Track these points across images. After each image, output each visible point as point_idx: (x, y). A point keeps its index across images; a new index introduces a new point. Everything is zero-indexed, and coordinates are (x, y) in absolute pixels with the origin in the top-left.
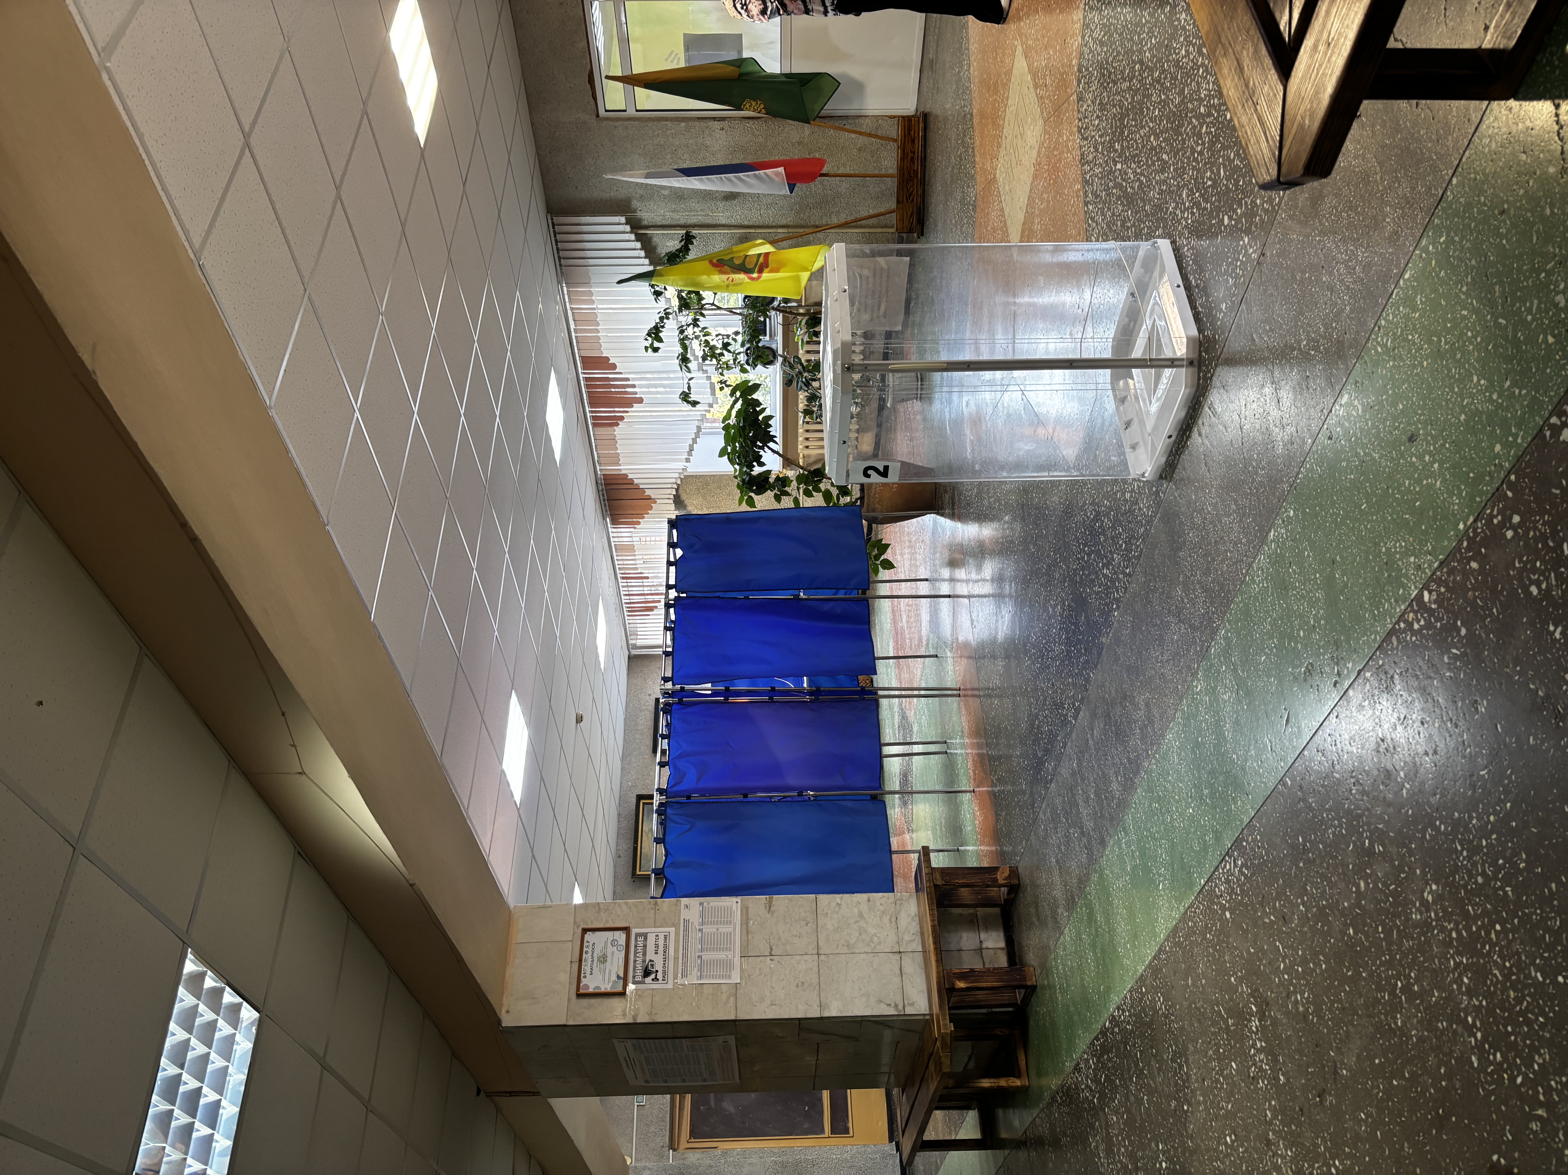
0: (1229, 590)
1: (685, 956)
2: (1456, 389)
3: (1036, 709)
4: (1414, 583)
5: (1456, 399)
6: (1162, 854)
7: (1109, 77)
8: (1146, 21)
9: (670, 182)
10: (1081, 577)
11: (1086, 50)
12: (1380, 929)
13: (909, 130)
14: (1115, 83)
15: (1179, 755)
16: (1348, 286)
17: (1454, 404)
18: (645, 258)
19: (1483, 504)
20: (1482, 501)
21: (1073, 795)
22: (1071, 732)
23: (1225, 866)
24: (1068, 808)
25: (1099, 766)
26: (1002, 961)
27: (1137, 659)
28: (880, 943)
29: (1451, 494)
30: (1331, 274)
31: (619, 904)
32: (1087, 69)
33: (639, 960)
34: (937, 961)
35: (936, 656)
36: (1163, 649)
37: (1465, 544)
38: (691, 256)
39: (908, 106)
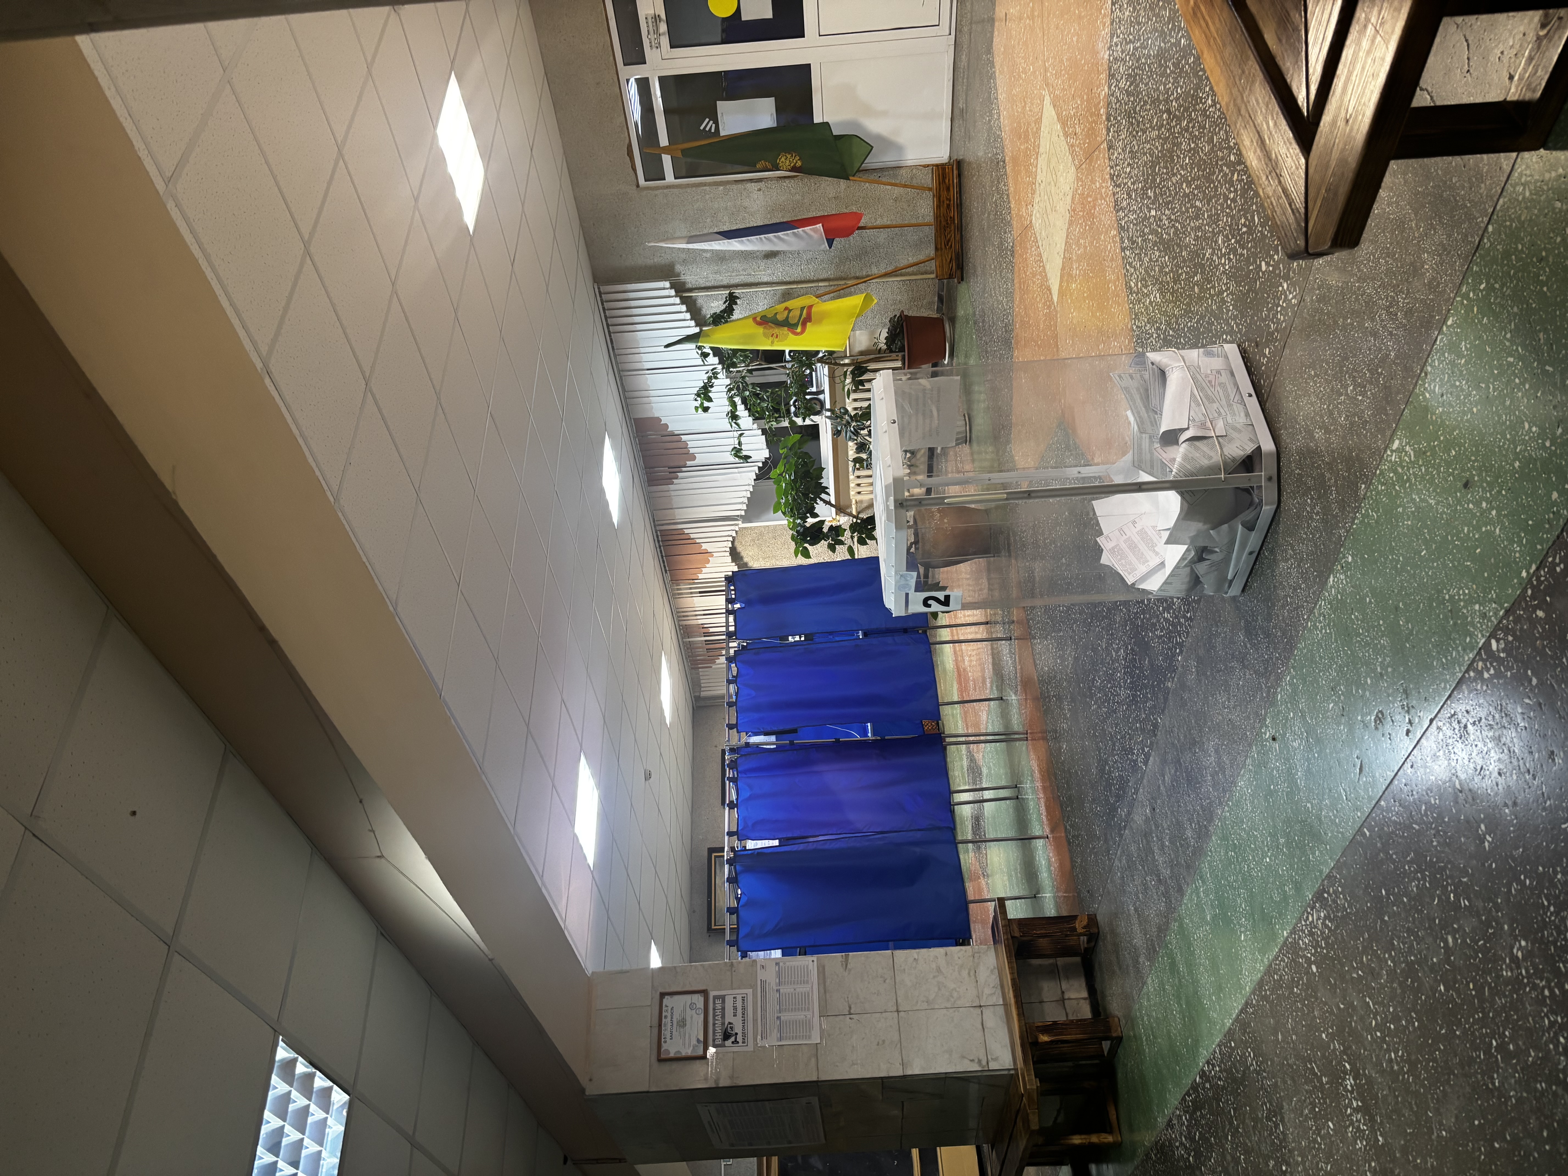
0: (1291, 635)
1: (763, 1017)
2: (1508, 436)
3: (1105, 754)
4: (1481, 631)
5: (1509, 447)
6: (1241, 905)
7: (1138, 126)
8: (1172, 72)
9: (711, 245)
10: (1142, 621)
11: (1113, 99)
12: (1471, 986)
13: (944, 178)
14: (1144, 132)
15: (1252, 802)
16: (1391, 332)
17: (1507, 450)
18: (691, 319)
19: (1545, 552)
20: (1543, 549)
21: (1148, 842)
22: (1142, 778)
23: (1307, 918)
24: (1143, 855)
25: (1172, 812)
26: (1086, 1012)
27: (1204, 704)
28: (959, 998)
29: (1512, 542)
30: (1373, 320)
31: (696, 966)
32: (1115, 118)
33: (719, 1023)
34: (1018, 1015)
35: (1002, 699)
36: (1229, 694)
37: (1529, 592)
38: (736, 315)
39: (941, 154)
